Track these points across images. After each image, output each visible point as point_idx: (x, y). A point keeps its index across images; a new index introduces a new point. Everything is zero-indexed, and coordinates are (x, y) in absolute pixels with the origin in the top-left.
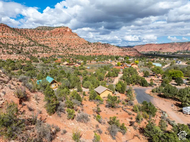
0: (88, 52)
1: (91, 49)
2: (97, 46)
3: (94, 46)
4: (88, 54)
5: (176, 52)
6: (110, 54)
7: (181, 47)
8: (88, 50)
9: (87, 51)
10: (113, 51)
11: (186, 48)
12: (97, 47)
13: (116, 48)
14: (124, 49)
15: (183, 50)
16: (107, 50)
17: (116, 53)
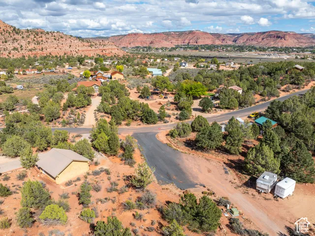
0: (15, 49)
1: (22, 44)
2: (35, 37)
3: (28, 37)
4: (16, 55)
5: (174, 47)
6: (65, 54)
7: (180, 39)
8: (16, 45)
9: (12, 48)
10: (70, 46)
11: (187, 41)
12: (35, 39)
13: (76, 41)
14: (92, 43)
15: (183, 44)
16: (59, 44)
17: (77, 50)
